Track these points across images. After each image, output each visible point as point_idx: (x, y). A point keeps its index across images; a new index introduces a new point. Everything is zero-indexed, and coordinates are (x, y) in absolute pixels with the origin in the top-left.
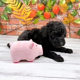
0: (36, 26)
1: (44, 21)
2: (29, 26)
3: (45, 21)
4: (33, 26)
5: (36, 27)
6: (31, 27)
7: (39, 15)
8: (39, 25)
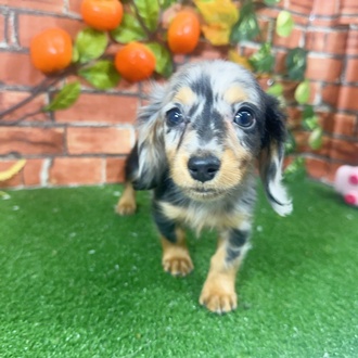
0: (66, 126)
1: (109, 94)
2: (16, 129)
3: (116, 94)
4: (46, 128)
5: (60, 130)
6: (28, 130)
7: (84, 60)
8: (81, 119)
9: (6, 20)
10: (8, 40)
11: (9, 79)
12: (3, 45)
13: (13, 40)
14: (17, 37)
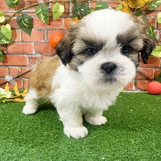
9: (44, 33)
10: (44, 40)
11: (45, 52)
12: (43, 41)
13: (46, 39)
14: (47, 38)
